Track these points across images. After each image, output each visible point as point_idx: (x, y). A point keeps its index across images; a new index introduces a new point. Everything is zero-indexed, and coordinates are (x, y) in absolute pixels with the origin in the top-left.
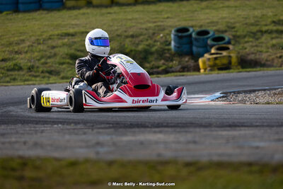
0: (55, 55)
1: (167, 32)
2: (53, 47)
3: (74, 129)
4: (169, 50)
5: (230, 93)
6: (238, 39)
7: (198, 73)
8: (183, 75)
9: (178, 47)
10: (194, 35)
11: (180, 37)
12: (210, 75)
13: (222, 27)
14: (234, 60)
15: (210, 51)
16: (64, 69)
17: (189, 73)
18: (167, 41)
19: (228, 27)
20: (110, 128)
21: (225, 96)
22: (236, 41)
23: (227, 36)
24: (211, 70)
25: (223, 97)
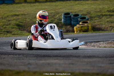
0: (10, 24)
1: (60, 14)
2: (9, 21)
3: (18, 57)
4: (61, 23)
5: (88, 42)
6: (92, 18)
7: (74, 33)
8: (67, 34)
9: (65, 22)
10: (72, 16)
11: (66, 17)
12: (79, 34)
13: (85, 13)
14: (90, 28)
15: (79, 23)
16: (14, 30)
17: (70, 33)
18: (60, 19)
19: (88, 13)
20: (34, 57)
21: (86, 43)
22: (91, 19)
23: (87, 17)
24: (80, 32)
25: (85, 44)
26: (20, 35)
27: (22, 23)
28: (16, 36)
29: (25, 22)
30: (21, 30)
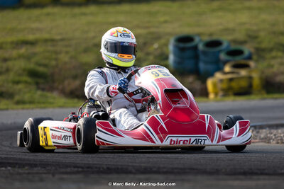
0: (8, 70)
1: (163, 41)
2: (5, 60)
9: (179, 63)
10: (201, 47)
11: (182, 50)
12: (223, 103)
13: (240, 36)
14: (256, 82)
15: (223, 69)
16: (20, 90)
18: (163, 54)
19: (250, 37)
22: (259, 56)
23: (247, 49)
24: (224, 95)
26: (39, 103)
27: (45, 66)
28: (28, 109)
29: (53, 63)
30: (43, 90)
